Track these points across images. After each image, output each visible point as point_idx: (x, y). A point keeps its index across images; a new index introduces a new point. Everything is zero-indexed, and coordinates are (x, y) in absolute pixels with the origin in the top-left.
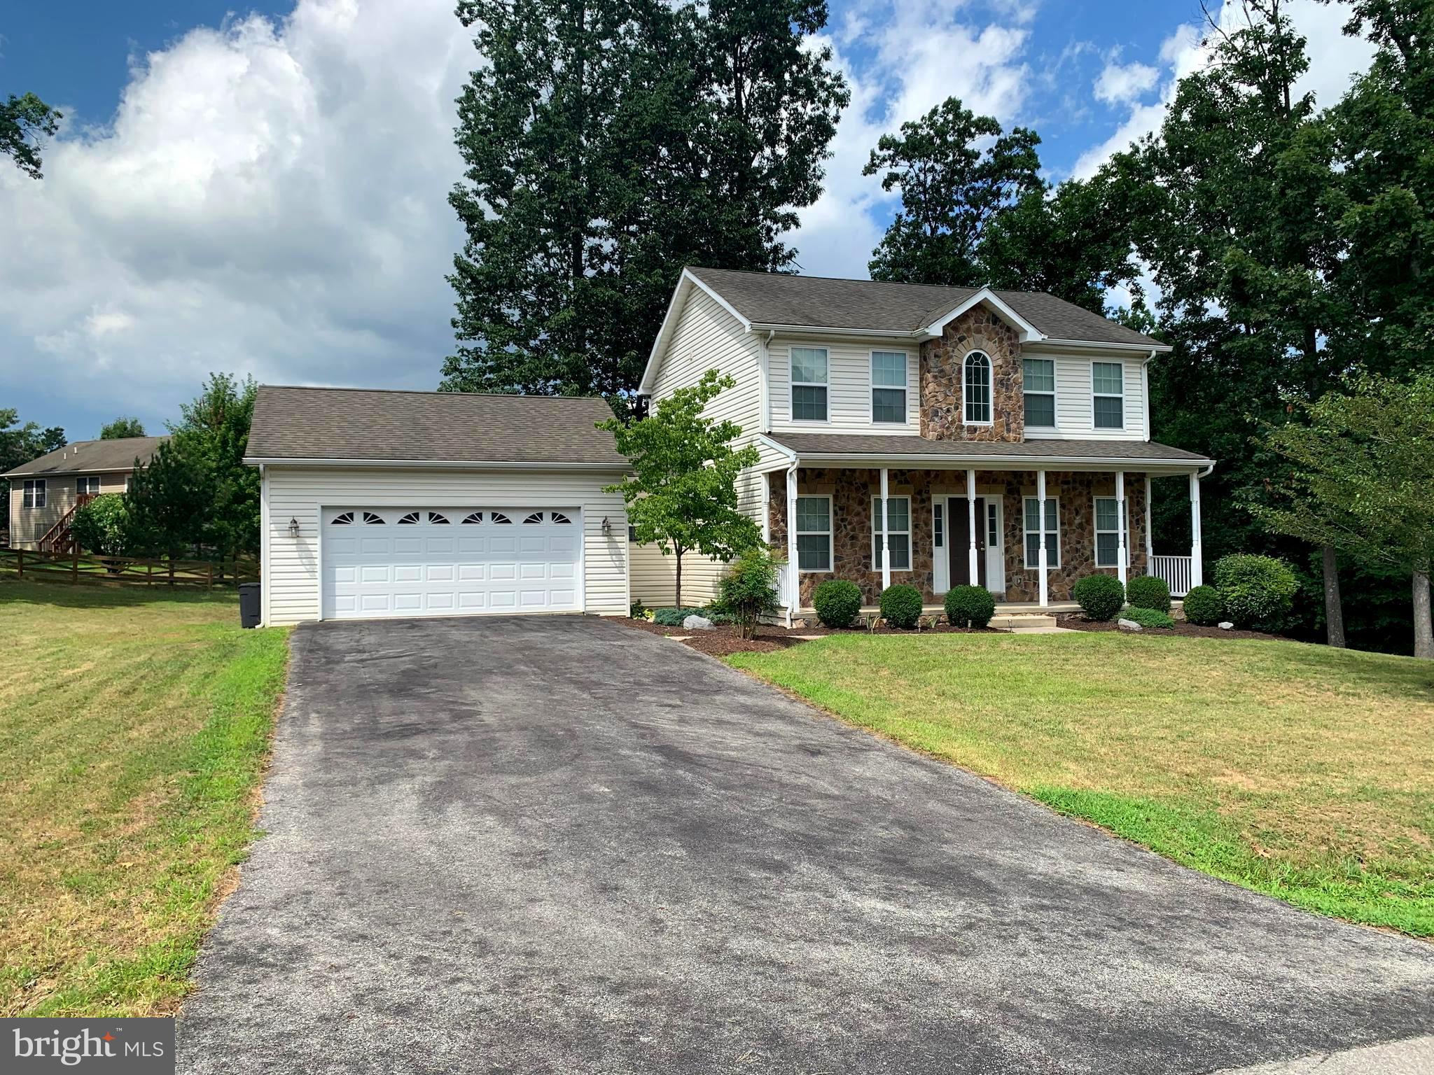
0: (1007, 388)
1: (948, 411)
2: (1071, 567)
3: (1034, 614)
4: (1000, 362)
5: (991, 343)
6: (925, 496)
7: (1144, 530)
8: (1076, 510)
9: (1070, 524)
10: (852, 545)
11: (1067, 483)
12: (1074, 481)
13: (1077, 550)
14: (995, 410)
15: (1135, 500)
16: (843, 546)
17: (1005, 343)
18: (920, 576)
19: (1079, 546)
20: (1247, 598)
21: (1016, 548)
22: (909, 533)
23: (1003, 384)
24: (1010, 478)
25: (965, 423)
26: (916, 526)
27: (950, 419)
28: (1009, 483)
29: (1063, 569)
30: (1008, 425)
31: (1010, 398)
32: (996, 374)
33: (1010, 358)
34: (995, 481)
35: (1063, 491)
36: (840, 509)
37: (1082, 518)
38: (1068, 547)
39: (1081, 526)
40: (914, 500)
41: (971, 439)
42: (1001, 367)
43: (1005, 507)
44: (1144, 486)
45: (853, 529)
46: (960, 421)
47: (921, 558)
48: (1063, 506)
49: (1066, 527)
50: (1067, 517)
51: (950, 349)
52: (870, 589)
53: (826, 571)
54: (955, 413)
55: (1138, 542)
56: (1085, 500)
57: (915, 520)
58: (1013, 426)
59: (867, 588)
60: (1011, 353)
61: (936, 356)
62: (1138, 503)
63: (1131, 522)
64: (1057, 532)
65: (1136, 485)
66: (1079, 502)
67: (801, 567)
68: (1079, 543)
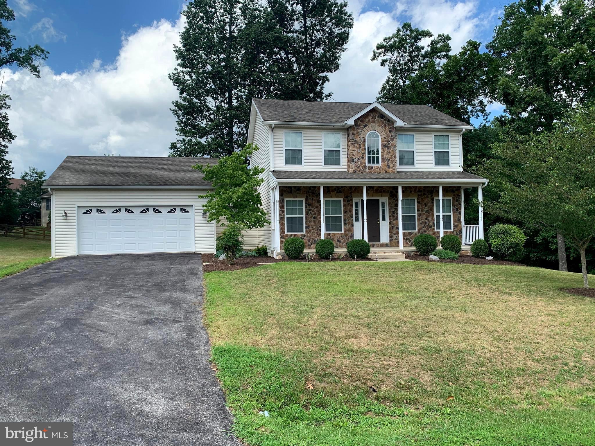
0: (388, 148)
1: (359, 159)
2: (423, 231)
3: (395, 252)
4: (384, 136)
5: (380, 128)
6: (349, 198)
7: (460, 213)
8: (425, 204)
9: (422, 211)
10: (314, 221)
11: (421, 191)
12: (424, 190)
13: (426, 223)
14: (382, 158)
15: (456, 199)
16: (310, 222)
17: (387, 127)
18: (347, 235)
19: (426, 221)
20: (500, 245)
21: (394, 222)
22: (342, 215)
23: (386, 146)
24: (392, 190)
25: (367, 164)
26: (345, 212)
27: (359, 163)
28: (391, 192)
29: (419, 232)
30: (388, 165)
31: (390, 152)
32: (382, 142)
33: (390, 134)
34: (384, 191)
35: (418, 195)
36: (308, 205)
37: (428, 208)
38: (421, 221)
39: (427, 211)
40: (344, 201)
41: (370, 172)
42: (385, 138)
43: (389, 203)
44: (460, 193)
45: (315, 214)
46: (365, 164)
47: (348, 227)
48: (418, 202)
49: (420, 212)
50: (420, 207)
51: (359, 131)
53: (302, 233)
54: (362, 160)
55: (457, 219)
56: (429, 199)
57: (345, 209)
58: (391, 165)
60: (390, 131)
61: (353, 134)
62: (457, 201)
63: (453, 209)
64: (416, 215)
65: (456, 192)
66: (426, 200)
67: (287, 231)
68: (426, 219)
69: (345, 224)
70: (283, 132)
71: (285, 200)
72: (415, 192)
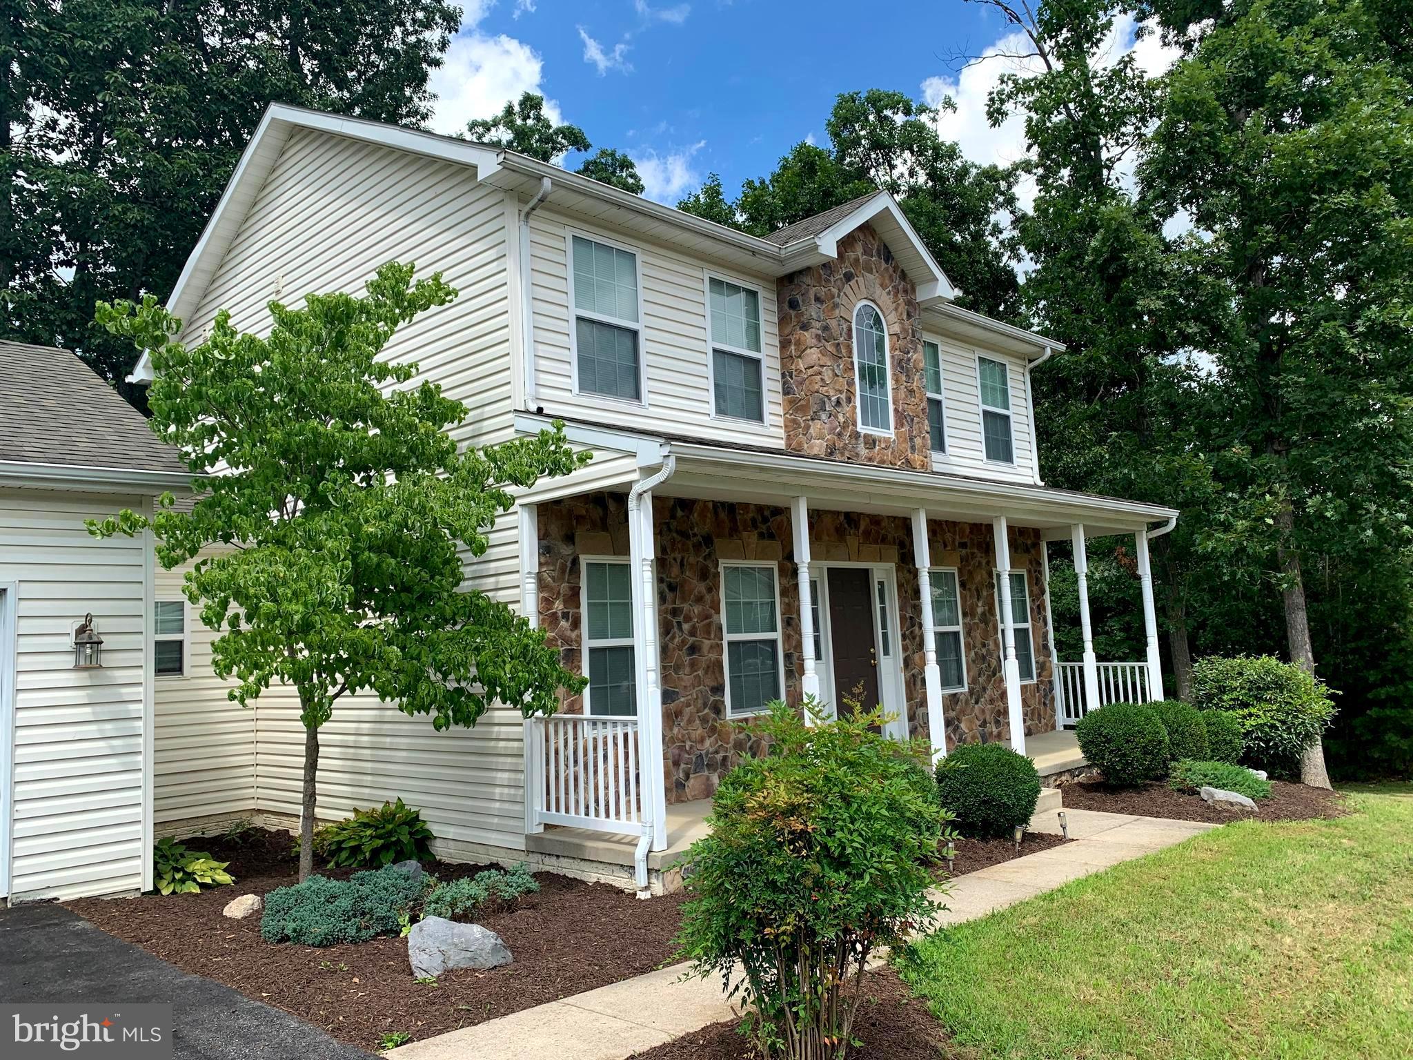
0: (906, 375)
1: (838, 403)
2: (979, 688)
4: (896, 329)
5: (884, 294)
7: (1045, 622)
8: (977, 590)
9: (973, 615)
10: (693, 665)
12: (973, 543)
13: (985, 658)
14: (896, 410)
15: (1034, 575)
16: (677, 668)
17: (901, 298)
19: (986, 651)
21: (917, 656)
22: (779, 636)
23: (902, 367)
25: (861, 428)
26: (787, 623)
27: (842, 419)
28: (902, 544)
29: (971, 691)
30: (911, 439)
32: (893, 349)
33: (907, 325)
34: (884, 540)
35: (961, 560)
37: (984, 604)
38: (973, 653)
39: (983, 615)
40: (780, 572)
42: (898, 337)
43: (900, 586)
44: (1039, 553)
45: (693, 633)
46: (855, 423)
48: (963, 585)
49: (969, 620)
50: (968, 602)
51: (835, 290)
52: (725, 759)
54: (848, 409)
55: (1041, 642)
56: (984, 574)
57: (786, 609)
58: (919, 442)
59: (719, 757)
60: (909, 316)
61: (817, 299)
62: (1038, 581)
63: (1032, 610)
64: (959, 628)
65: (1034, 552)
66: (979, 578)
68: (984, 645)
69: (786, 672)
70: (569, 233)
71: (584, 560)
72: (954, 548)
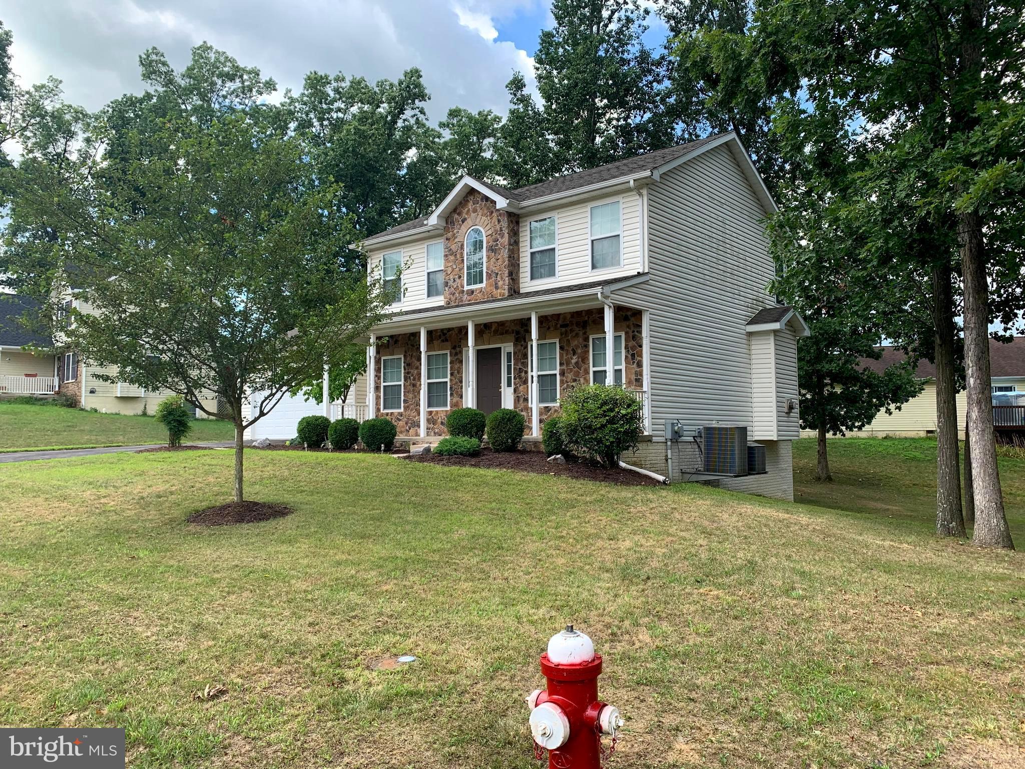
0: (495, 253)
1: (455, 280)
4: (490, 232)
5: (484, 218)
6: (458, 349)
7: (639, 364)
8: (573, 350)
9: (568, 363)
11: (566, 325)
12: (572, 323)
14: (487, 273)
15: (631, 334)
17: (495, 215)
21: (521, 388)
22: (449, 380)
23: (492, 250)
24: (518, 328)
25: (465, 288)
26: (452, 374)
28: (518, 333)
30: (496, 284)
31: (497, 260)
32: (488, 242)
33: (498, 227)
34: (507, 332)
35: (562, 334)
36: (408, 365)
37: (579, 357)
38: (565, 386)
39: (577, 363)
40: (452, 354)
42: (491, 235)
45: (414, 380)
46: (463, 287)
47: (455, 399)
48: (561, 348)
49: (564, 367)
50: (565, 357)
51: (456, 231)
55: (633, 377)
56: (581, 340)
58: (500, 283)
60: (499, 221)
62: (634, 337)
63: (626, 357)
64: (558, 372)
65: (632, 319)
66: (576, 343)
67: (385, 408)
68: (575, 380)
69: (451, 395)
71: (383, 358)
72: (556, 329)
